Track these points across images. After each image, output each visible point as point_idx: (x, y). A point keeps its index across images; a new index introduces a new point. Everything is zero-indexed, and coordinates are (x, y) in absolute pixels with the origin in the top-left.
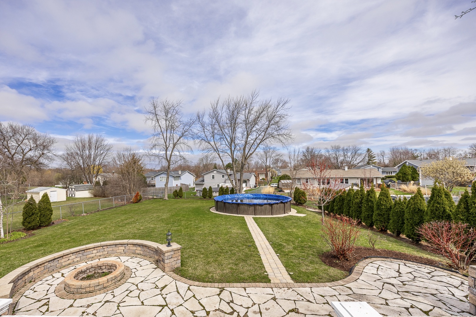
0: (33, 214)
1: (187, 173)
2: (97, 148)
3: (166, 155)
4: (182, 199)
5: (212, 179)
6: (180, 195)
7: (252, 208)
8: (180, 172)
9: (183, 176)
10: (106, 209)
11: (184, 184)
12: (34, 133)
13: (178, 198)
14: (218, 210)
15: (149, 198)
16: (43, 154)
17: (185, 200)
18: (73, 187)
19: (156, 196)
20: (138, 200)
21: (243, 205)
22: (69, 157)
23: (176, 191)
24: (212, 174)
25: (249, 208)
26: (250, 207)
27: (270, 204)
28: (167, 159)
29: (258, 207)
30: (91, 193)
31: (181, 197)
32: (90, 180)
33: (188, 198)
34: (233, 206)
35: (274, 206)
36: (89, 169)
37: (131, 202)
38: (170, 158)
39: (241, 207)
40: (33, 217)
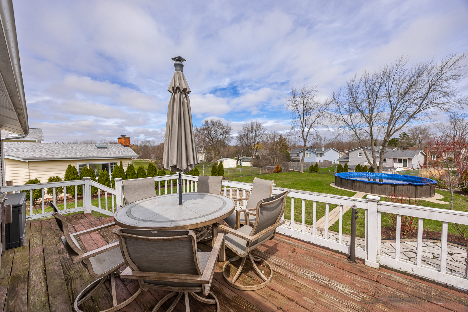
0: (215, 172)
1: (331, 150)
2: (256, 131)
3: (303, 135)
4: (317, 173)
5: (358, 156)
6: (315, 170)
7: (369, 186)
8: (323, 149)
9: (326, 153)
10: (255, 175)
11: (327, 161)
12: (222, 124)
13: (314, 173)
14: (337, 185)
15: (289, 170)
16: (226, 137)
17: (320, 175)
18: (241, 159)
19: (296, 169)
20: (278, 171)
21: (359, 182)
22: (240, 138)
23: (312, 166)
24: (359, 152)
25: (364, 186)
26: (366, 185)
27: (391, 184)
28: (303, 138)
29: (376, 186)
30: (252, 164)
31: (316, 172)
32: (252, 155)
33: (323, 173)
34: (349, 183)
35: (399, 188)
36: (251, 146)
37: (273, 172)
38: (307, 137)
39: (357, 184)
40: (215, 173)
